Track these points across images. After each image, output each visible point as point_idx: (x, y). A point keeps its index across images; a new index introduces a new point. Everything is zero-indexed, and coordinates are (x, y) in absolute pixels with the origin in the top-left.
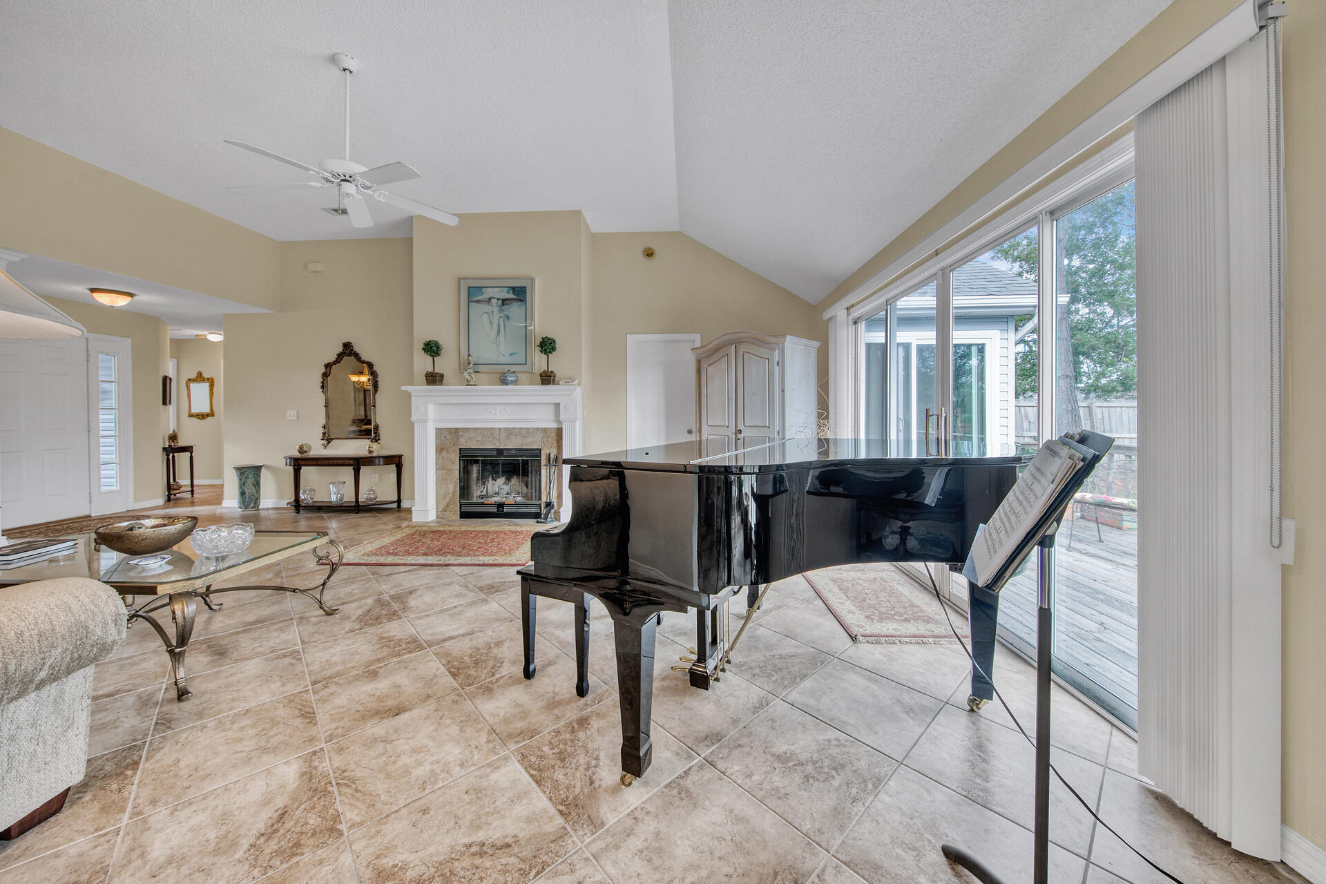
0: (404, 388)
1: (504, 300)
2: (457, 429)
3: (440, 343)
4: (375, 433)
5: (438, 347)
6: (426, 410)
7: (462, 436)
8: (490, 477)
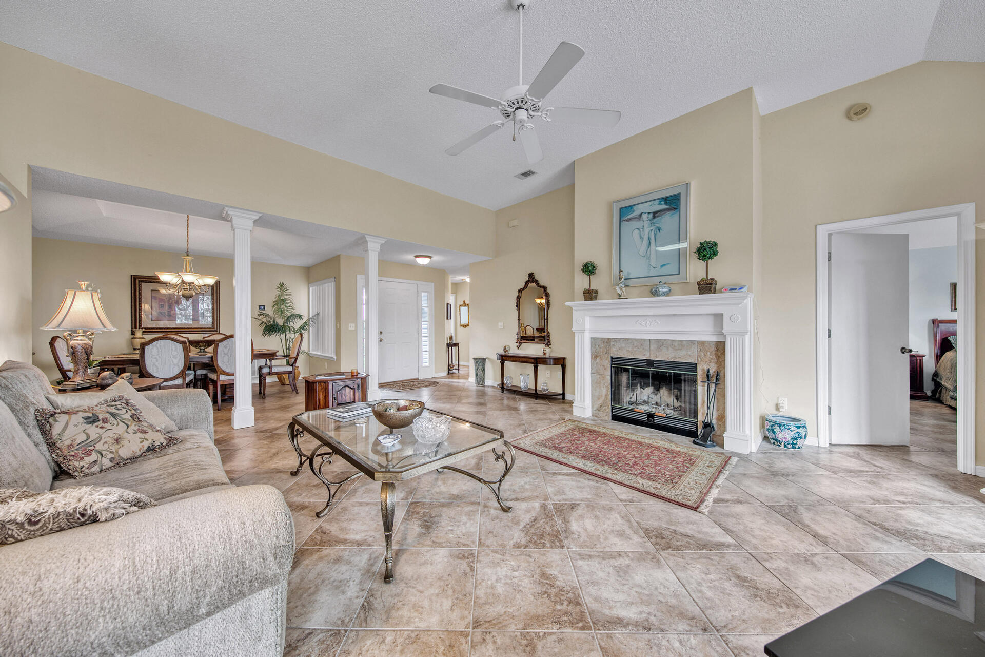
0: (567, 304)
1: (654, 213)
2: (609, 339)
3: (595, 263)
4: (548, 340)
5: (594, 267)
6: (584, 323)
7: (614, 345)
8: (639, 385)
